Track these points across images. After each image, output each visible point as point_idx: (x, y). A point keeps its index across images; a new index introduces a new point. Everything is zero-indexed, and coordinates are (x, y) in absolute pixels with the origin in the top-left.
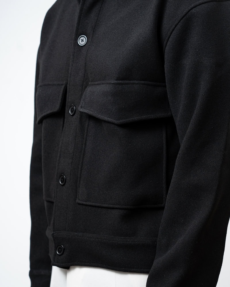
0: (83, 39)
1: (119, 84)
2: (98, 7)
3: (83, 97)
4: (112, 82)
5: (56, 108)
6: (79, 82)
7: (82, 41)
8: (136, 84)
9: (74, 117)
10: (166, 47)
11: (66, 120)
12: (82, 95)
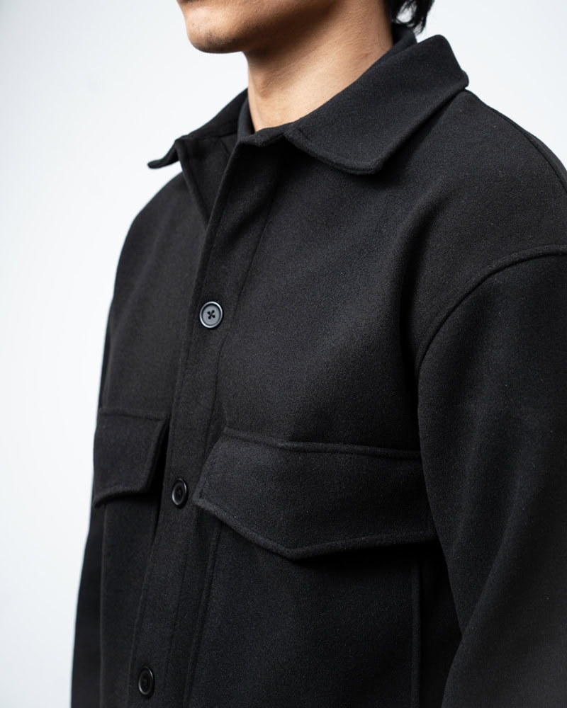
0: (213, 312)
1: (298, 451)
2: (253, 235)
3: (207, 467)
4: (280, 445)
5: (139, 481)
6: (200, 421)
7: (211, 315)
8: (341, 453)
9: (184, 512)
10: (421, 363)
11: (162, 516)
12: (204, 457)
